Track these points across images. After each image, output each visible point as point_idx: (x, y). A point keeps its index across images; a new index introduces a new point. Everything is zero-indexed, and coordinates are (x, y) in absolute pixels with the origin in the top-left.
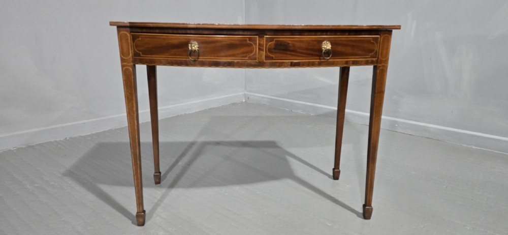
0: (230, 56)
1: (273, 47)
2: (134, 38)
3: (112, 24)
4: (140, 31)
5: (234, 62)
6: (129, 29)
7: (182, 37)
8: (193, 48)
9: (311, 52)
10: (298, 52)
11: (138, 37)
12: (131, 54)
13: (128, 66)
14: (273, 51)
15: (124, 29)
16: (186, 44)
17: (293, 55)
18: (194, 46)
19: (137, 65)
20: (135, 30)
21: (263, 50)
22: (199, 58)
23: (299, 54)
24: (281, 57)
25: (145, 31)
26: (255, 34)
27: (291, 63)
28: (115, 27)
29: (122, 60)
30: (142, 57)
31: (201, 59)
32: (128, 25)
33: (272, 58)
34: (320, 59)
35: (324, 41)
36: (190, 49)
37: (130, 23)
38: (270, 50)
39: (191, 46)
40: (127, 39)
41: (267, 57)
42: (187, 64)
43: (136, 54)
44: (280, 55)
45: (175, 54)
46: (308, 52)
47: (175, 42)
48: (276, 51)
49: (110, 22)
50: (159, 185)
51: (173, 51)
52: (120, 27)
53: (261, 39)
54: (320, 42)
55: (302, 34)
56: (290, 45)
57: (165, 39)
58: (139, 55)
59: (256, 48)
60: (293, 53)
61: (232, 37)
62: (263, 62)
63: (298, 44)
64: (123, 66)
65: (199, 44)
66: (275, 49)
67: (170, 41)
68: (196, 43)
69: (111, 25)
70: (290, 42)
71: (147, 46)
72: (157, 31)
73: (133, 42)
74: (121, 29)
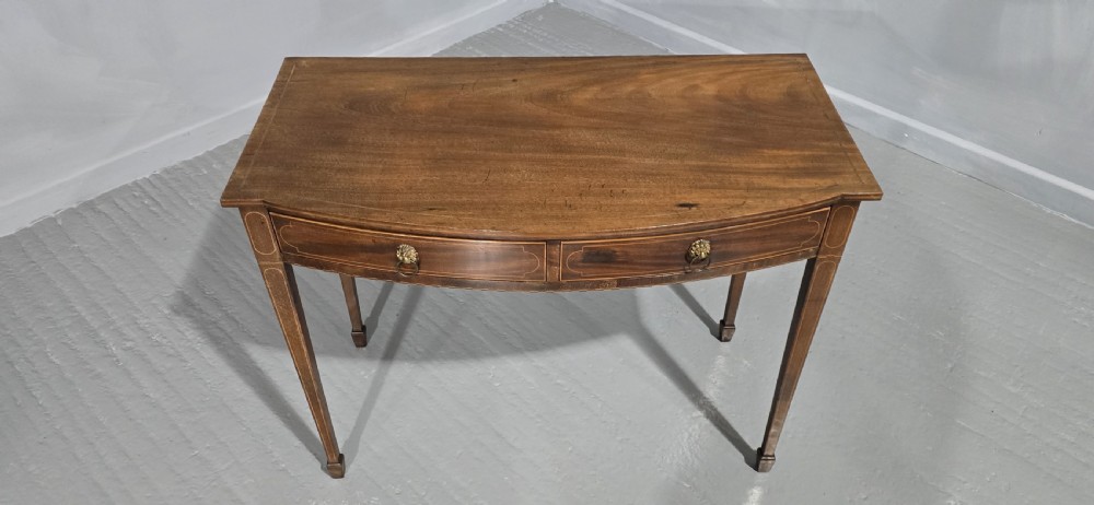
1: (580, 258)
2: (277, 222)
7: (380, 236)
8: (406, 259)
9: (665, 261)
10: (636, 264)
11: (286, 221)
12: (276, 248)
13: (274, 266)
14: (581, 264)
15: (252, 209)
17: (623, 269)
18: (408, 256)
21: (557, 265)
22: (420, 272)
23: (636, 266)
24: (597, 273)
27: (620, 281)
30: (298, 254)
31: (425, 273)
32: (261, 204)
33: (577, 276)
34: (683, 270)
35: (697, 239)
36: (400, 258)
38: (573, 264)
39: (402, 254)
40: (264, 224)
41: (567, 275)
42: (395, 278)
43: (283, 250)
44: (595, 270)
46: (659, 261)
47: (369, 242)
48: (587, 264)
49: (221, 201)
50: (364, 349)
51: (364, 256)
53: (553, 248)
54: (686, 243)
56: (619, 253)
58: (293, 251)
59: (542, 261)
60: (625, 266)
62: (559, 282)
63: (635, 251)
64: (261, 268)
65: (417, 249)
66: (583, 261)
68: (413, 251)
69: (224, 206)
70: (616, 249)
71: (308, 240)
73: (278, 228)
74: (248, 210)
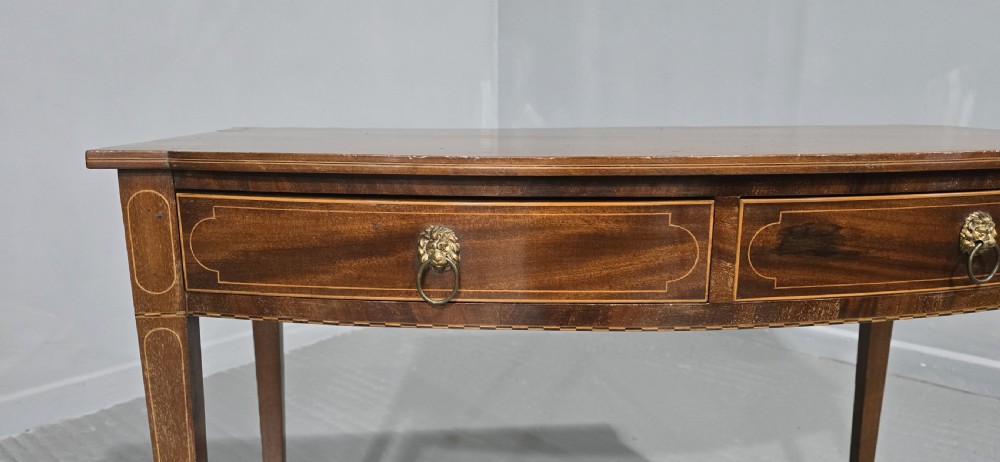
0: (590, 283)
1: (773, 238)
2: (190, 214)
3: (95, 161)
4: (214, 184)
5: (607, 308)
6: (167, 178)
7: (386, 212)
8: (438, 255)
9: (919, 258)
11: (207, 207)
12: (176, 276)
13: (166, 323)
14: (774, 257)
15: (149, 178)
16: (408, 238)
17: (850, 272)
18: (442, 249)
19: (202, 320)
20: (191, 182)
21: (731, 258)
22: (458, 295)
23: (874, 268)
24: (804, 282)
25: (233, 184)
26: (702, 191)
27: (845, 302)
28: (113, 174)
29: (141, 302)
30: (219, 287)
31: (468, 295)
32: (166, 161)
33: (767, 289)
34: (951, 283)
35: (971, 210)
36: (425, 257)
37: (172, 154)
38: (759, 257)
39: (429, 247)
40: (162, 219)
41: (748, 286)
42: (407, 316)
43: (196, 278)
44: (797, 275)
45: (359, 280)
46: (910, 257)
47: (363, 229)
48: (784, 259)
49: (88, 155)
51: (350, 267)
52: (133, 171)
53: (726, 212)
54: (956, 217)
55: (893, 187)
56: (842, 232)
57: (316, 217)
58: (208, 280)
59: (704, 249)
60: (855, 266)
61: (603, 209)
62: (731, 304)
63: (872, 228)
64: (141, 326)
65: (461, 235)
66: (781, 249)
67: (342, 228)
68: (452, 237)
69: (90, 166)
70: (843, 222)
71: (241, 247)
72: (287, 186)
73: (187, 229)
74: (137, 179)
